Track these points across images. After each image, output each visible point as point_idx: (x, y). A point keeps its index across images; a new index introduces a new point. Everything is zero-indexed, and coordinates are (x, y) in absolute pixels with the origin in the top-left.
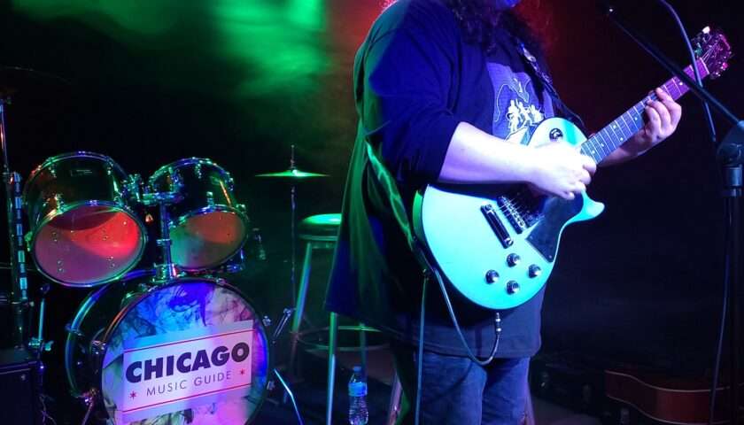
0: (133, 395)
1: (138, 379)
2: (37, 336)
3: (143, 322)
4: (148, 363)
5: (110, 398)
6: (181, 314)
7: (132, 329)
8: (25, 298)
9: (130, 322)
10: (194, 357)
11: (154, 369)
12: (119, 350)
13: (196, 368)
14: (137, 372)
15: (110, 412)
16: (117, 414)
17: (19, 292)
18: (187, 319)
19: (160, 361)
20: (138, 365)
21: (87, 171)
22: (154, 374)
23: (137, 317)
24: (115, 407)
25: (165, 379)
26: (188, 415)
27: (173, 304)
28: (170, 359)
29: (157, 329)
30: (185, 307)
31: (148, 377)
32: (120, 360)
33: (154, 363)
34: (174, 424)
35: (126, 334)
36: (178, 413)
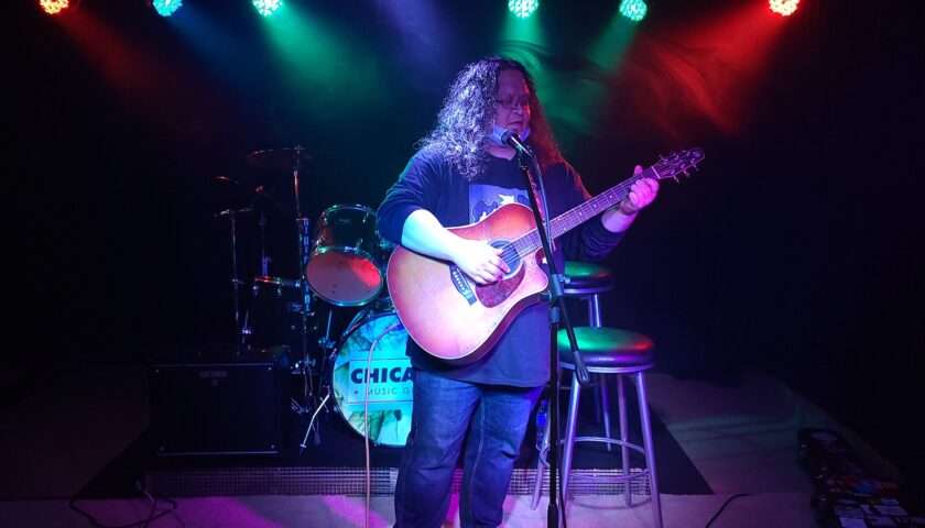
0: (356, 392)
1: (360, 381)
2: (325, 335)
3: (364, 339)
4: (367, 370)
5: (340, 392)
6: (393, 338)
7: (356, 345)
8: (308, 309)
9: (355, 339)
10: (403, 371)
11: (372, 376)
12: (347, 358)
13: (404, 379)
14: (359, 376)
15: (339, 402)
16: (344, 404)
17: (304, 305)
18: (399, 342)
19: (376, 371)
20: (360, 371)
21: (346, 221)
22: (372, 379)
23: (359, 336)
24: (342, 399)
25: (380, 384)
26: (398, 415)
28: (385, 371)
30: (397, 332)
32: (347, 365)
33: (372, 372)
34: (387, 419)
35: (351, 348)
36: (390, 412)
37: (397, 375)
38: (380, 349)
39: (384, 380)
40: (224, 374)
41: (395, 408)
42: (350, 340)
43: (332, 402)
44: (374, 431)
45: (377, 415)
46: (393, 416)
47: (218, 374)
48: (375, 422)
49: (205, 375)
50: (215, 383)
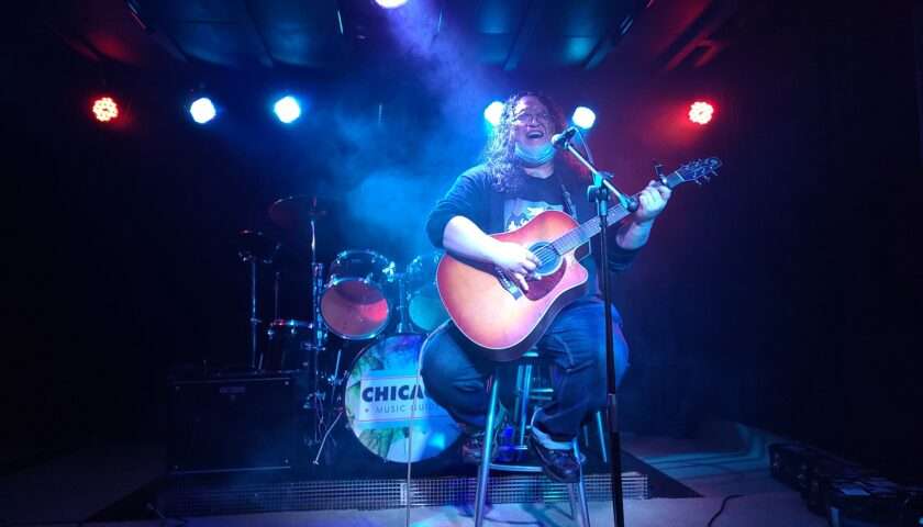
0: (367, 411)
1: (370, 400)
3: (376, 360)
4: (378, 389)
5: (351, 410)
6: (401, 357)
7: (366, 365)
8: (320, 344)
9: (366, 358)
10: (411, 389)
11: (381, 394)
12: (358, 378)
13: (412, 397)
14: (369, 395)
15: (350, 420)
16: (355, 422)
17: (316, 342)
18: (407, 361)
19: (386, 389)
20: (370, 389)
22: (381, 398)
23: (370, 356)
24: (353, 417)
25: (390, 402)
26: (407, 433)
27: (396, 349)
28: (394, 389)
29: (386, 367)
31: (377, 399)
32: (358, 384)
33: (382, 390)
34: (395, 436)
35: (362, 367)
36: (398, 429)
37: (405, 393)
38: (390, 367)
39: (393, 398)
40: (242, 389)
41: (402, 426)
42: (361, 360)
43: (345, 419)
44: (383, 448)
45: (385, 433)
46: (401, 433)
47: (236, 389)
48: (384, 440)
49: (223, 390)
50: (233, 397)
